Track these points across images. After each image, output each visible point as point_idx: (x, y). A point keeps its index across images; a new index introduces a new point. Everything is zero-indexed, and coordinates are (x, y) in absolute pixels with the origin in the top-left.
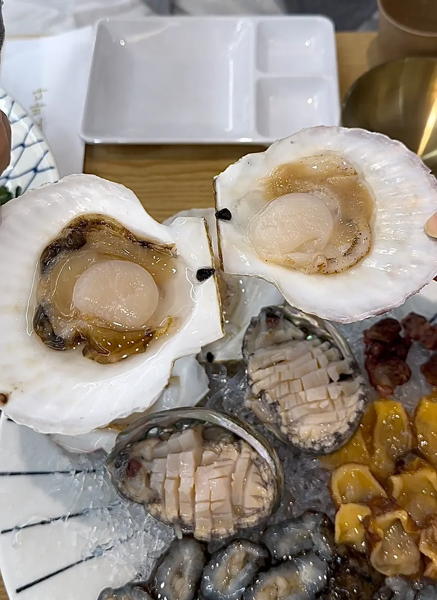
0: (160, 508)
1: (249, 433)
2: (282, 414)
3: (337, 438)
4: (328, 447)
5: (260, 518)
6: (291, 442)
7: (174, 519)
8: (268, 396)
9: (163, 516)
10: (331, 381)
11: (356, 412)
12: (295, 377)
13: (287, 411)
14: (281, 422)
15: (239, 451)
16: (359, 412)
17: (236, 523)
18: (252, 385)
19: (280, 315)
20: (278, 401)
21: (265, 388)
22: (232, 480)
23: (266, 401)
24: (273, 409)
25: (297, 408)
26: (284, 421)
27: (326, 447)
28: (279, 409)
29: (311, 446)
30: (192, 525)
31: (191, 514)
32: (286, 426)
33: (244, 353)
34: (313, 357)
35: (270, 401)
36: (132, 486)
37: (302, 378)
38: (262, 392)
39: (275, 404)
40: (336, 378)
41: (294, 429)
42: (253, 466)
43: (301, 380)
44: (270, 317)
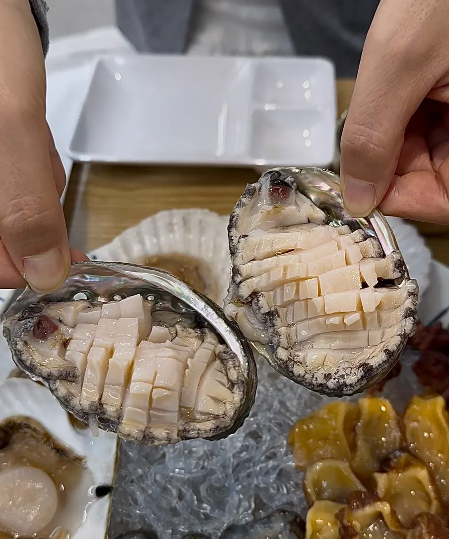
0: (73, 388)
1: (219, 316)
2: (282, 330)
3: (366, 373)
4: (351, 385)
5: (218, 427)
6: (292, 372)
7: (91, 405)
8: (262, 301)
9: (75, 402)
10: (365, 285)
11: (400, 335)
12: (310, 275)
13: (289, 326)
14: (279, 342)
15: (202, 338)
16: (404, 336)
17: (181, 428)
18: (241, 282)
19: (293, 183)
20: (277, 311)
21: (259, 289)
22: (187, 367)
23: (260, 308)
24: (269, 321)
25: (307, 322)
26: (284, 341)
27: (346, 386)
28: (278, 322)
29: (324, 382)
30: (115, 420)
31: (118, 403)
32: (286, 349)
33: (231, 234)
34: (339, 248)
35: (265, 309)
36: (37, 351)
37: (319, 277)
38: (255, 294)
39: (271, 315)
40: (372, 281)
41: (299, 353)
42: (218, 362)
43: (318, 279)
44: (278, 184)
